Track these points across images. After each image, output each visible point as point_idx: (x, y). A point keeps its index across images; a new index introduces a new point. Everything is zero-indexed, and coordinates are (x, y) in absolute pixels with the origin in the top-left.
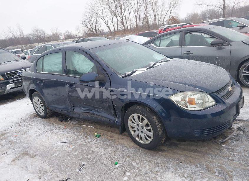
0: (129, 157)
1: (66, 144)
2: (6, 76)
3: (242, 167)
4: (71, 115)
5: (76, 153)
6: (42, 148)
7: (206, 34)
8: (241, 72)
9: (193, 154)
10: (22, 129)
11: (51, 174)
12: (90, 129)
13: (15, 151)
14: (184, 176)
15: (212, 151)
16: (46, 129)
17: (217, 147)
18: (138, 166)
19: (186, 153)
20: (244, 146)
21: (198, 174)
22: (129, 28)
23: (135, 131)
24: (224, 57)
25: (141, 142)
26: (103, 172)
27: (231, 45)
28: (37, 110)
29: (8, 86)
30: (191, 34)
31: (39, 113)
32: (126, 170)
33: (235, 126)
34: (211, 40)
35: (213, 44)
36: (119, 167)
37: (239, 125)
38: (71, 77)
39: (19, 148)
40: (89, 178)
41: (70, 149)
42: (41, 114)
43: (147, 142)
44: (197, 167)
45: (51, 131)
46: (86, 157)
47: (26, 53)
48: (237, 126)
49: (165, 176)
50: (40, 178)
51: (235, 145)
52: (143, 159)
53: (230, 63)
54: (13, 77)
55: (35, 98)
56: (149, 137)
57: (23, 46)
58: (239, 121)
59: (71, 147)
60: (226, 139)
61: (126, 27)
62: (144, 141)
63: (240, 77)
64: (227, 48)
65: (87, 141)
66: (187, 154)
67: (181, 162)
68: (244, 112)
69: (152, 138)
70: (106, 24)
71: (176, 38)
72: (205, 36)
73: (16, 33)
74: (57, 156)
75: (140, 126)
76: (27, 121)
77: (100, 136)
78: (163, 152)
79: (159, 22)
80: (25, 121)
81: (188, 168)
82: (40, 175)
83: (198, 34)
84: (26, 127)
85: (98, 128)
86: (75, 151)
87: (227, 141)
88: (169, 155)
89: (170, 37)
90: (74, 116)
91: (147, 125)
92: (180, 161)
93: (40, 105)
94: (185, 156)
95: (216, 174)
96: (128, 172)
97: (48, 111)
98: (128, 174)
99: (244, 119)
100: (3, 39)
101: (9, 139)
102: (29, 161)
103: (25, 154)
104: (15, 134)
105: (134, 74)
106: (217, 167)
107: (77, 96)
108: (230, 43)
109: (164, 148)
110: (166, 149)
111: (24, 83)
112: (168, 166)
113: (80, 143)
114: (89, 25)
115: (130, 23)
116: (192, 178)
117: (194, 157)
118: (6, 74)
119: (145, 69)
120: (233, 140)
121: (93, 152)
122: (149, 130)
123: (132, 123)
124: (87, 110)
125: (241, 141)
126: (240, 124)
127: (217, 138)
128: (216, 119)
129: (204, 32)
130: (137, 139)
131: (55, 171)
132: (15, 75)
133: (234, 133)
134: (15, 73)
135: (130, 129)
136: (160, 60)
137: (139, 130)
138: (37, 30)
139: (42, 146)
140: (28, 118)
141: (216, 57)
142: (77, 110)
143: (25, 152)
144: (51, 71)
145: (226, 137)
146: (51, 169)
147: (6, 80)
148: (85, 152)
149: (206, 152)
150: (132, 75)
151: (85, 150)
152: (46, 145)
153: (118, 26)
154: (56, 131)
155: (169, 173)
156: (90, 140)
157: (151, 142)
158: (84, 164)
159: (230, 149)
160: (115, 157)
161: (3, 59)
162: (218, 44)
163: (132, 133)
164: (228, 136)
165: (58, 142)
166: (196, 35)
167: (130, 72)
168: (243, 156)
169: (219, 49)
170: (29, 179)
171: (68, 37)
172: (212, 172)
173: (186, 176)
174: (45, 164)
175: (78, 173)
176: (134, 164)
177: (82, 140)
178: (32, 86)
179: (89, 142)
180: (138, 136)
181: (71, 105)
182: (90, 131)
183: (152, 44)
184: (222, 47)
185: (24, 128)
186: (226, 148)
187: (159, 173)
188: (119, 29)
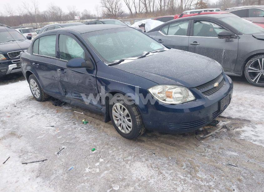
0: (108, 144)
1: (52, 128)
2: (9, 56)
3: (211, 163)
4: (64, 100)
5: (60, 137)
6: (30, 130)
7: (215, 23)
8: (247, 68)
9: (169, 147)
10: (17, 110)
11: (31, 154)
12: (80, 115)
13: (4, 131)
14: (152, 167)
15: (189, 146)
16: (39, 112)
17: (195, 143)
18: (113, 154)
19: (163, 145)
20: (221, 144)
21: (166, 165)
22: (152, 10)
23: (118, 120)
24: (231, 50)
25: (123, 131)
26: (79, 157)
27: (239, 38)
28: (33, 92)
29: (10, 66)
30: (201, 23)
31: (35, 96)
32: (101, 157)
33: (221, 124)
34: (219, 31)
35: (220, 36)
36: (95, 153)
37: (226, 123)
38: (63, 61)
39: (9, 128)
40: (64, 161)
41: (55, 133)
42: (37, 97)
43: (127, 132)
44: (168, 159)
45: (43, 114)
46: (68, 141)
47: (39, 32)
48: (224, 124)
49: (134, 165)
50: (20, 157)
51: (213, 142)
52: (120, 147)
53: (236, 57)
54: (15, 57)
55: (32, 81)
56: (129, 127)
57: (38, 24)
58: (227, 118)
59: (57, 131)
60: (207, 136)
61: (149, 9)
62: (125, 131)
63: (245, 73)
64: (235, 41)
65: (74, 126)
66: (163, 147)
67: (154, 154)
68: (236, 111)
69: (131, 128)
70: (127, 4)
71: (185, 26)
72: (215, 26)
73: (31, 9)
74: (41, 138)
75: (122, 116)
76: (23, 103)
77: (87, 123)
78: (142, 143)
79: (185, 6)
80: (21, 102)
81: (159, 160)
82: (21, 154)
83: (208, 23)
84: (20, 109)
85: (89, 115)
86: (59, 135)
87: (207, 137)
88: (146, 146)
89: (178, 25)
90: (66, 101)
91: (128, 116)
92: (154, 152)
93: (36, 88)
94: (161, 148)
95: (183, 168)
96: (102, 158)
97: (43, 94)
98: (101, 160)
99: (234, 117)
100: (18, 15)
101: (2, 119)
102: (14, 141)
103: (13, 134)
104: (8, 115)
105: (122, 63)
106: (187, 161)
107: (67, 81)
108: (239, 36)
109: (144, 139)
110: (145, 140)
111: (22, 65)
112: (141, 156)
113: (66, 128)
114: (108, 5)
115: (154, 5)
116: (159, 169)
117: (169, 150)
118: (8, 53)
119: (136, 58)
120: (213, 137)
121: (75, 137)
122: (129, 120)
123: (115, 113)
124: (77, 96)
125: (221, 138)
126: (228, 122)
127: (199, 134)
128: (195, 114)
129: (214, 22)
130: (119, 128)
131: (35, 152)
132: (18, 55)
133: (217, 131)
134: (17, 54)
135: (114, 118)
136: (156, 50)
137: (121, 120)
138: (53, 8)
139: (30, 128)
140: (25, 100)
141: (222, 50)
142: (69, 96)
143: (13, 133)
144: (47, 54)
145: (208, 133)
146: (32, 150)
147: (8, 60)
148: (68, 137)
149: (183, 146)
150: (119, 64)
151: (70, 135)
152: (34, 127)
153: (140, 7)
154: (47, 114)
155: (139, 162)
156: (77, 125)
157: (131, 132)
158: (64, 148)
159: (206, 145)
160: (95, 144)
161: (8, 38)
162: (226, 36)
163: (116, 122)
164: (211, 133)
165: (46, 126)
166: (206, 24)
167: (118, 61)
168: (216, 153)
169: (227, 41)
170: (9, 157)
171: (86, 17)
172: (180, 165)
173: (153, 167)
174: (28, 145)
175: (56, 155)
176: (110, 152)
177: (69, 125)
178: (29, 68)
179: (75, 128)
180: (120, 125)
181: (63, 90)
182: (79, 117)
183: (159, 31)
184: (230, 39)
185: (18, 109)
186: (204, 144)
187: (129, 162)
188: (140, 11)
